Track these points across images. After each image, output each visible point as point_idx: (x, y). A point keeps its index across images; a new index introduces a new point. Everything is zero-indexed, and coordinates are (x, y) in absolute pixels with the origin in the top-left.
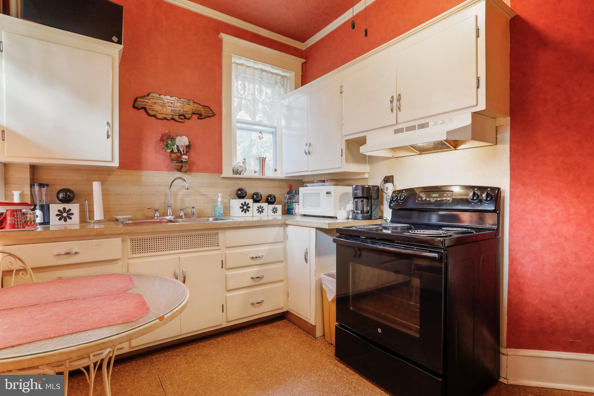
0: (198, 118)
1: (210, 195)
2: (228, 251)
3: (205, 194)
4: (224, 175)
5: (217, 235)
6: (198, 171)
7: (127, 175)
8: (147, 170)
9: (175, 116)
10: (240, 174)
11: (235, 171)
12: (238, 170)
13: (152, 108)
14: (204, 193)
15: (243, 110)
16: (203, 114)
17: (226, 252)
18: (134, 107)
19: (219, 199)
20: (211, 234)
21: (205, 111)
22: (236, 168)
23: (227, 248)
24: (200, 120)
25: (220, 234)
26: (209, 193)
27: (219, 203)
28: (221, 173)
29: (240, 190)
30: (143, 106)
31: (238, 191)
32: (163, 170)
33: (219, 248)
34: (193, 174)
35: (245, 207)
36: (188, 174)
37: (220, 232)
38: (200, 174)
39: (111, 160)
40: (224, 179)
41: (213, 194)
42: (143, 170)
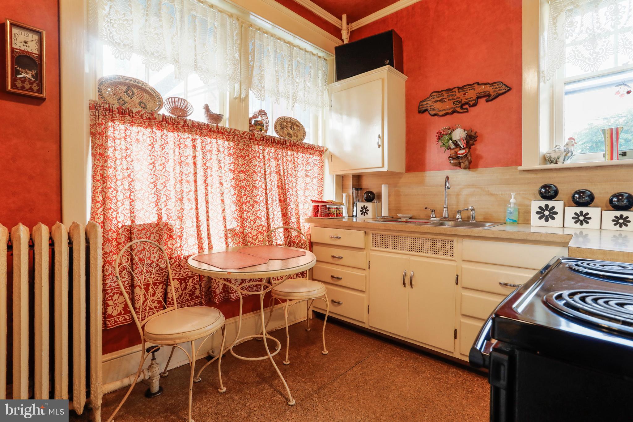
0: (487, 101)
1: (502, 194)
2: (466, 266)
3: (496, 193)
4: (524, 166)
5: (452, 243)
6: (486, 167)
7: (412, 177)
8: (430, 171)
9: (456, 109)
10: (556, 163)
11: (547, 159)
12: (550, 157)
13: (434, 107)
14: (493, 193)
15: (568, 62)
16: (491, 93)
17: (463, 266)
18: (420, 112)
19: (512, 200)
20: (445, 241)
21: (494, 90)
22: (548, 155)
23: (464, 260)
24: (489, 103)
25: (455, 243)
26: (500, 193)
27: (512, 205)
28: (521, 165)
29: (544, 187)
30: (425, 108)
31: (541, 189)
32: (446, 169)
33: (453, 258)
34: (480, 170)
35: (547, 213)
36: (473, 171)
37: (455, 239)
38: (489, 170)
39: (381, 165)
40: (524, 172)
41: (507, 194)
42: (426, 171)
